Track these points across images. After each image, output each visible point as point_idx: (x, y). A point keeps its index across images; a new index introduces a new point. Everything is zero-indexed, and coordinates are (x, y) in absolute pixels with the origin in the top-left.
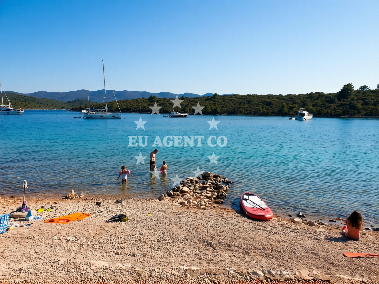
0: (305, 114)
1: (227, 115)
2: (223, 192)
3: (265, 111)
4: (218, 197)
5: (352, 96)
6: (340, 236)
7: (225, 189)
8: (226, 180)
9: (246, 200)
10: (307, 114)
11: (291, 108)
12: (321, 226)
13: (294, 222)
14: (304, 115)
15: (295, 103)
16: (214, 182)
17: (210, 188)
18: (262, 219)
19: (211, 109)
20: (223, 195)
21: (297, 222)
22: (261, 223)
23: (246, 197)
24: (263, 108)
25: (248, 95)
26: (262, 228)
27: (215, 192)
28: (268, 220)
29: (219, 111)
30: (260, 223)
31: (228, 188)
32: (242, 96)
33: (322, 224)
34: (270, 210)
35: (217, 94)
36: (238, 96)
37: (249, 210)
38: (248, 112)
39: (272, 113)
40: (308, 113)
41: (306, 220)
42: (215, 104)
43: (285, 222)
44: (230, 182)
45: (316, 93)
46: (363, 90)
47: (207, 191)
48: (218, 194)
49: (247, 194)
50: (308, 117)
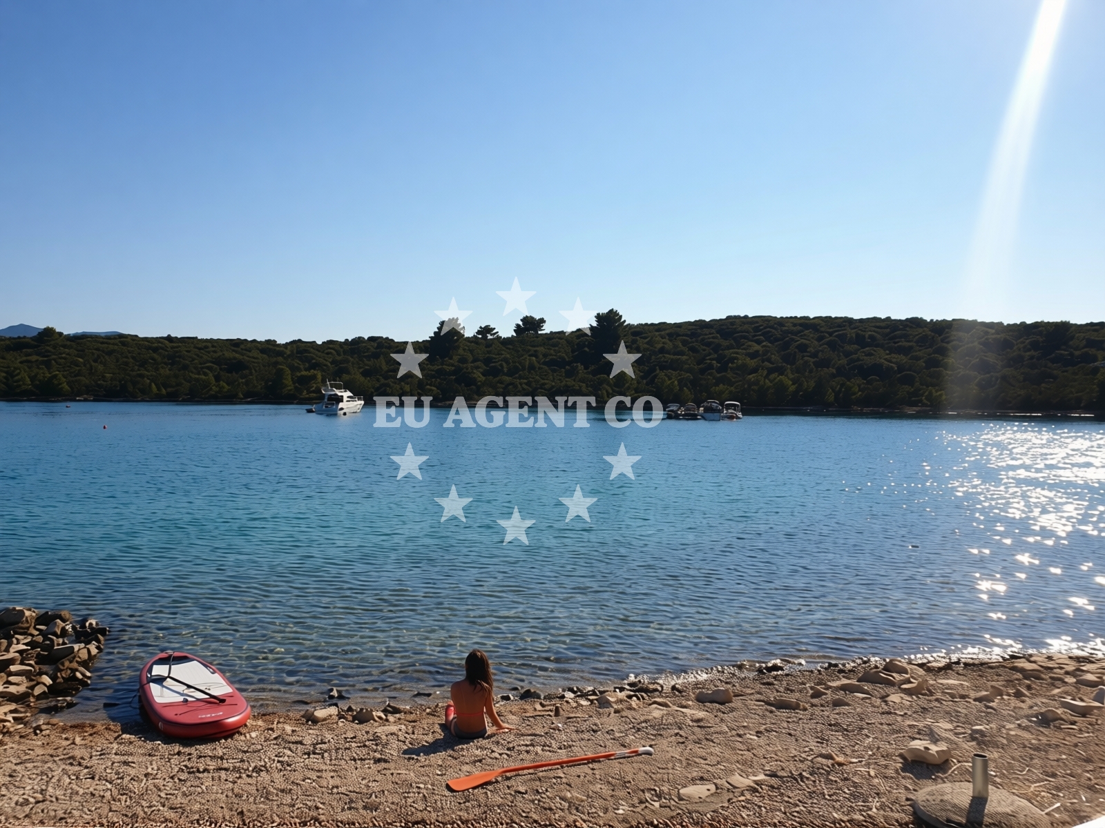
0: (342, 396)
1: (94, 400)
2: (74, 671)
3: (227, 387)
4: (53, 691)
5: (461, 351)
6: (440, 735)
7: (84, 655)
8: (87, 624)
9: (160, 680)
10: (348, 397)
11: (304, 381)
12: (391, 718)
13: (315, 721)
14: (340, 399)
15: (314, 366)
16: (40, 639)
17: (22, 663)
18: (215, 732)
19: (33, 379)
20: (77, 679)
21: (325, 719)
22: (210, 746)
23: (159, 670)
24: (217, 378)
25: (169, 338)
26: (212, 765)
27: (41, 674)
28: (234, 734)
29: (66, 387)
30: (206, 749)
31: (94, 651)
32: (146, 339)
33: (396, 711)
34: (241, 698)
35: (55, 331)
36: (133, 340)
37: (170, 714)
38: (169, 390)
39: (247, 395)
40: (351, 395)
41: (350, 709)
42: (48, 364)
43: (288, 728)
44: (103, 631)
45: (372, 339)
46: (485, 337)
47: (10, 674)
48: (53, 678)
49: (162, 661)
50: (350, 405)
